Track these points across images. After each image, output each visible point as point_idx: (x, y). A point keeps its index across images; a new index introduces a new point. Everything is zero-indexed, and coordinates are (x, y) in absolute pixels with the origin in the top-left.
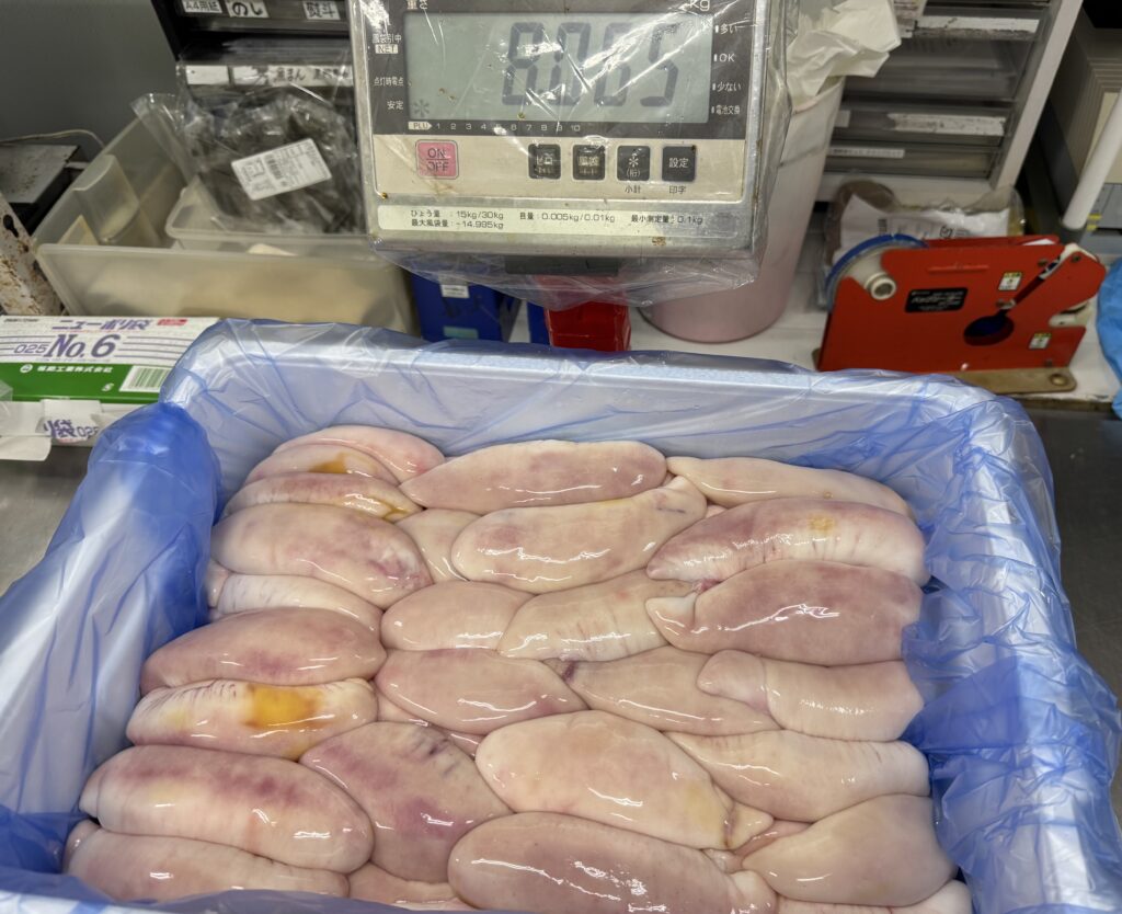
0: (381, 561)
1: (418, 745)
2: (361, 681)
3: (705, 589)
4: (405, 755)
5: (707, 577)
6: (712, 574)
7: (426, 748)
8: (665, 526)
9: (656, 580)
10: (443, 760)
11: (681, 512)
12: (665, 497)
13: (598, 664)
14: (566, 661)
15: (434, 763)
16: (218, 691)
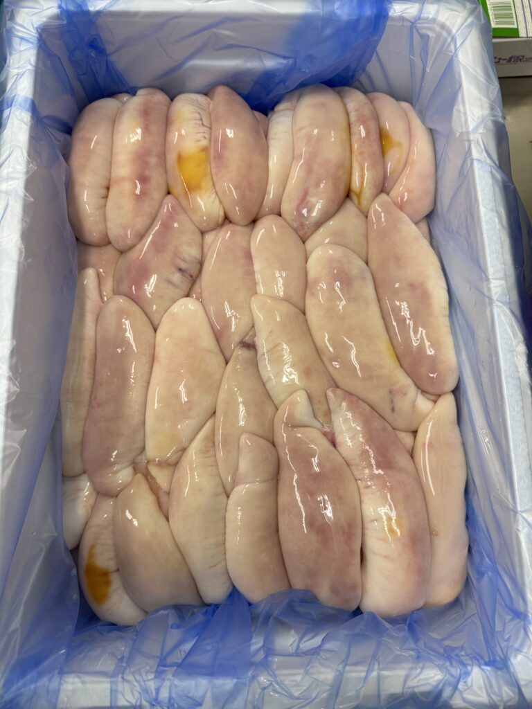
0: (309, 198)
1: (184, 260)
2: (222, 213)
3: (325, 434)
4: (176, 254)
5: (336, 434)
6: (339, 439)
7: (183, 266)
8: (377, 396)
9: (326, 395)
10: (177, 277)
11: (393, 410)
12: (405, 394)
13: (254, 364)
14: (254, 342)
15: (174, 273)
16: (201, 131)
